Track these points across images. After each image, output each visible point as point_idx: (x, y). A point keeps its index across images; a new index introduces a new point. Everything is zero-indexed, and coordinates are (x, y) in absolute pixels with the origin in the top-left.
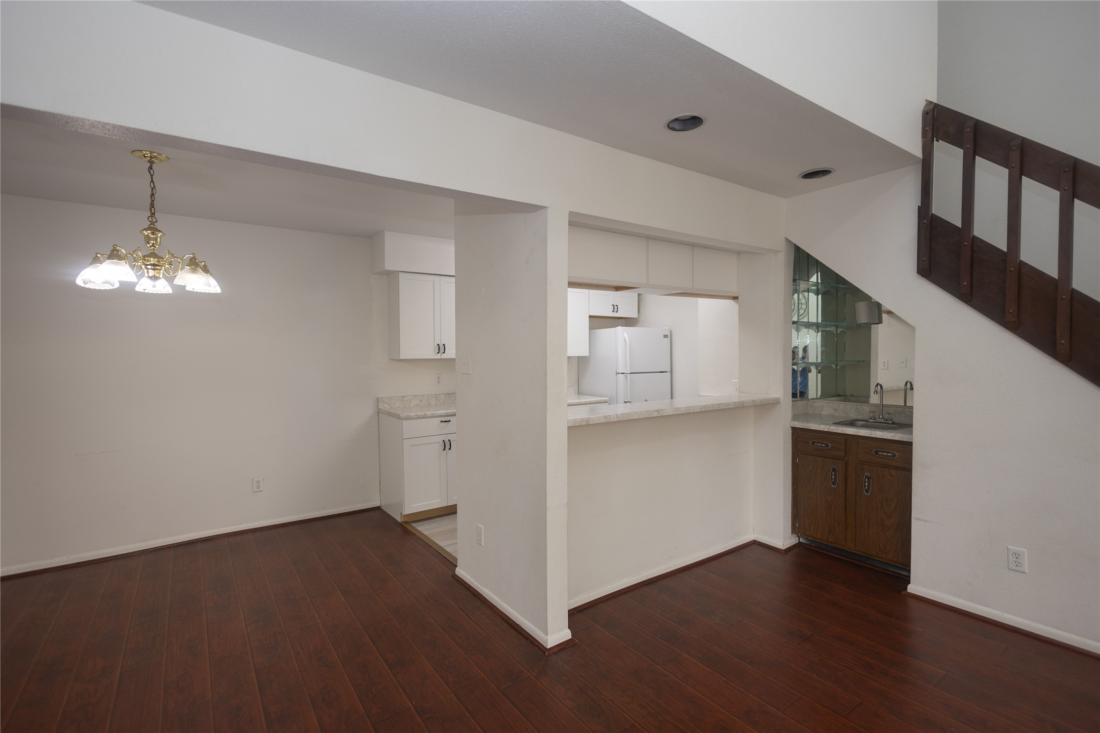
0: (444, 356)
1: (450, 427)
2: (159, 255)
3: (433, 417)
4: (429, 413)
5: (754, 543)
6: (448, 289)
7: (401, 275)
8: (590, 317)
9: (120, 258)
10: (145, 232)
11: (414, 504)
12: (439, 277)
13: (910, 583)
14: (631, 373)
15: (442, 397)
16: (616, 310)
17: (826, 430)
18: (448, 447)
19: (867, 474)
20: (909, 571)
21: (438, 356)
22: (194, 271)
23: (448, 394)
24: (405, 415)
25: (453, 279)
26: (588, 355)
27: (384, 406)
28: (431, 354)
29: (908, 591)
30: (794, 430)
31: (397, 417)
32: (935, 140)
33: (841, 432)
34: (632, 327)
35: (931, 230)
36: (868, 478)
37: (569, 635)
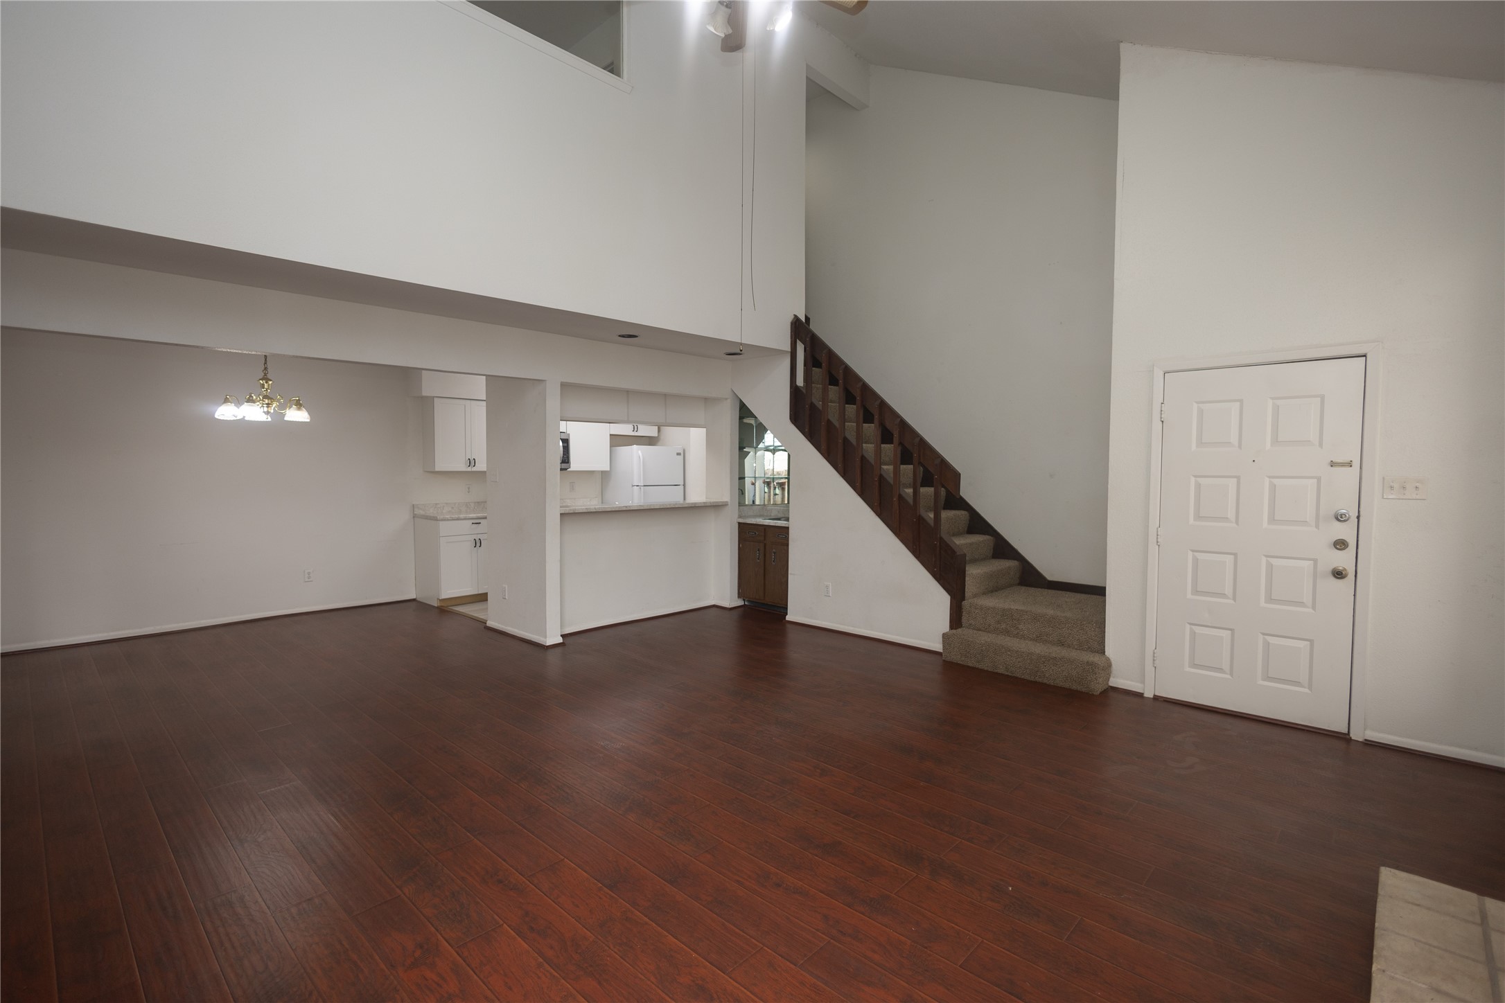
0: (474, 469)
1: (479, 529)
2: (271, 396)
3: (465, 519)
4: (462, 516)
5: (714, 606)
6: (479, 413)
7: (435, 399)
8: (611, 435)
9: (254, 402)
10: (261, 381)
11: (450, 589)
12: (469, 401)
13: (787, 614)
14: (645, 486)
15: (472, 505)
16: (636, 430)
17: (754, 523)
18: (478, 544)
19: (774, 550)
20: (787, 607)
21: (469, 469)
22: (299, 409)
23: (478, 502)
24: (442, 517)
25: (485, 402)
26: (609, 470)
27: (417, 512)
28: (462, 467)
29: (786, 619)
30: (739, 523)
31: (435, 519)
32: (798, 341)
33: (761, 523)
34: (649, 445)
35: (797, 395)
36: (775, 553)
37: (560, 640)
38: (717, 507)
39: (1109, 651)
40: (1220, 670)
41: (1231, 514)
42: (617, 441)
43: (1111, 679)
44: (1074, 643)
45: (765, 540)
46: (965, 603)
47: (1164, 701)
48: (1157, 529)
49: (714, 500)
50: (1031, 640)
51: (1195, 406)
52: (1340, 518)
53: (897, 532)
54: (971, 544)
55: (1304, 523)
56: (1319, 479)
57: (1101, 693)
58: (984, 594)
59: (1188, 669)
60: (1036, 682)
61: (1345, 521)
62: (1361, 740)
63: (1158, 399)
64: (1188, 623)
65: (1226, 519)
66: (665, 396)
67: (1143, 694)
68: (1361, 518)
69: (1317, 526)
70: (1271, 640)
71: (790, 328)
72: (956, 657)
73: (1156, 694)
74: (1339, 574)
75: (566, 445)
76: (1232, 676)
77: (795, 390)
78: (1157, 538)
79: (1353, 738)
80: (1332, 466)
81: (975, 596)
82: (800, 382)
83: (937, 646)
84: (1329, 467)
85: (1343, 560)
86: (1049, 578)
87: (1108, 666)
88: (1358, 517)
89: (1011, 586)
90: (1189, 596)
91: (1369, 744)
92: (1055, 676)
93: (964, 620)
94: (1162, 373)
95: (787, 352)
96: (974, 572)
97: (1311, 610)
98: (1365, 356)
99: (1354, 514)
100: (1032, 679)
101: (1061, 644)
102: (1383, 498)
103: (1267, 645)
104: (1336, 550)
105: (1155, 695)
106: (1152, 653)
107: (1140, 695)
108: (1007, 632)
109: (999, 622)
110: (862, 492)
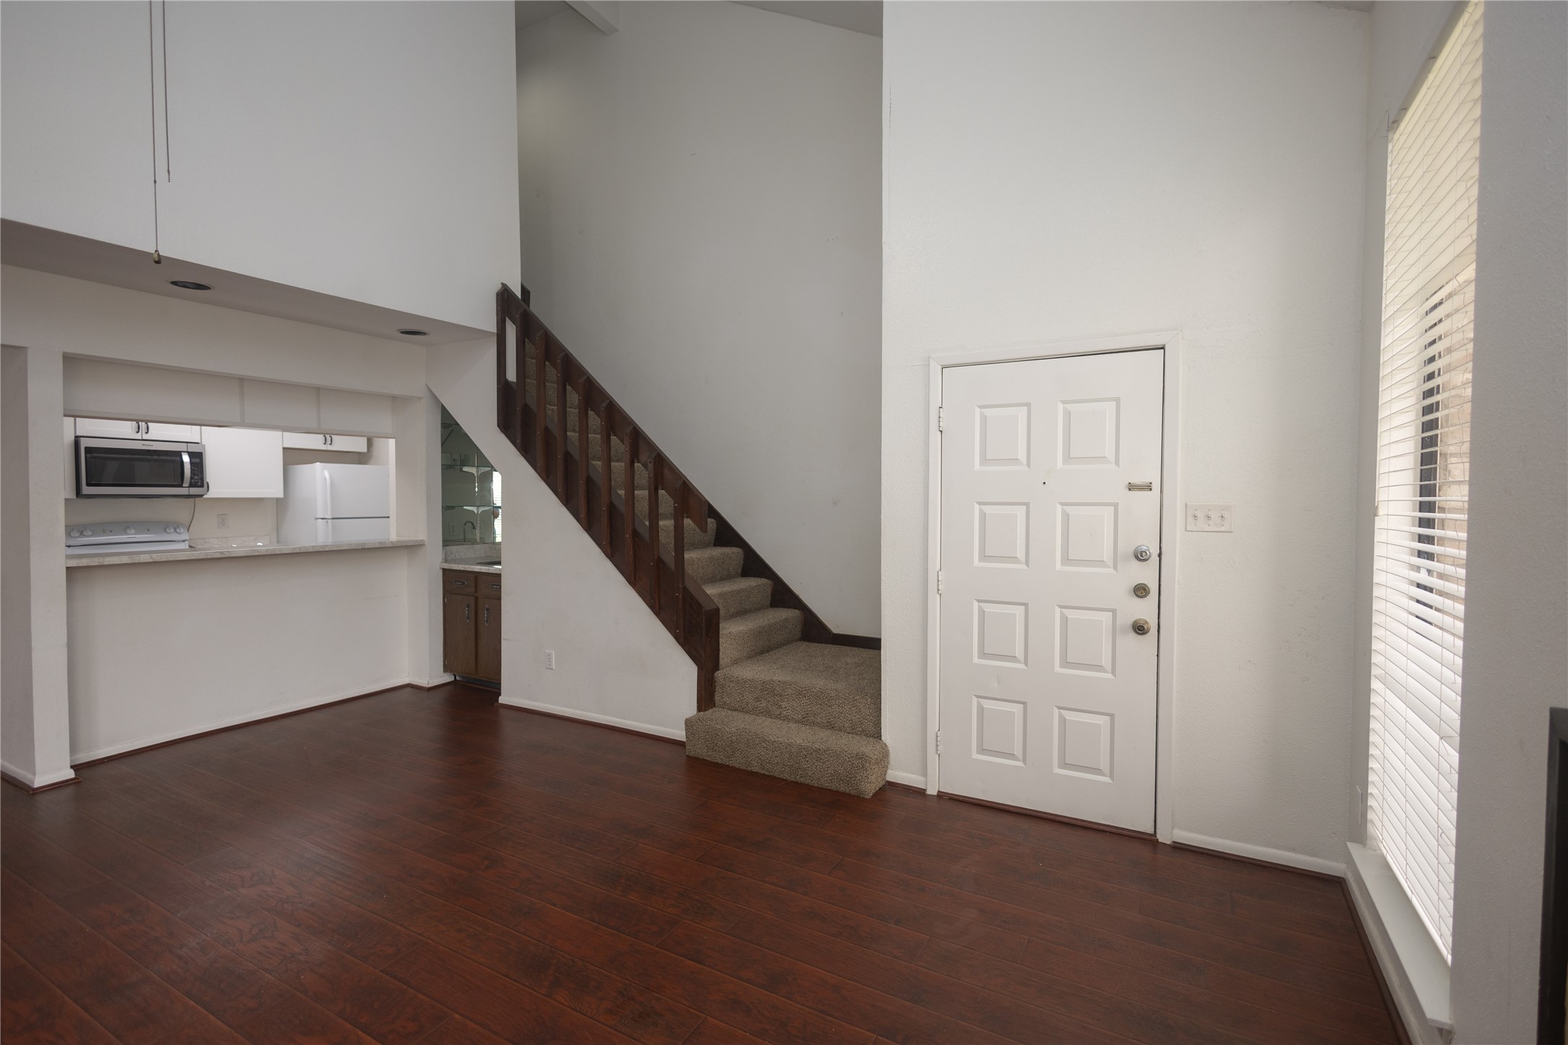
5: (408, 686)
8: (284, 448)
13: (500, 695)
14: (333, 519)
16: (329, 441)
17: (462, 569)
19: (487, 606)
20: (500, 689)
26: (283, 497)
29: (500, 702)
30: (444, 570)
32: (507, 319)
33: (471, 570)
34: (359, 464)
35: (506, 393)
36: (488, 610)
37: (71, 774)
38: (410, 548)
39: (886, 736)
40: (1011, 756)
41: (1020, 554)
42: (293, 457)
43: (889, 772)
44: (847, 725)
45: (476, 591)
46: (718, 674)
47: (950, 799)
48: (938, 572)
49: (407, 539)
50: (797, 722)
51: (978, 410)
52: (1140, 556)
53: (633, 580)
54: (738, 592)
55: (1101, 563)
56: (1116, 506)
57: (874, 795)
58: (749, 657)
59: (975, 756)
60: (797, 783)
61: (1145, 560)
62: (1168, 843)
63: (935, 402)
64: (976, 696)
65: (1014, 559)
66: (318, 390)
67: (925, 790)
68: (1163, 557)
69: (1115, 568)
70: (1069, 715)
71: (495, 301)
72: (700, 751)
73: (940, 790)
74: (1140, 629)
75: (198, 460)
76: (1025, 763)
77: (504, 387)
78: (938, 585)
79: (1160, 841)
80: (1130, 490)
81: (736, 662)
82: (511, 375)
83: (679, 734)
84: (1127, 490)
85: (1144, 610)
86: (835, 630)
87: (885, 753)
88: (1160, 555)
89: (787, 642)
90: (976, 660)
91: (1178, 848)
92: (819, 775)
93: (717, 697)
94: (940, 368)
95: (494, 333)
96: (732, 632)
97: (1110, 676)
98: (1163, 348)
99: (1155, 552)
100: (792, 779)
101: (831, 726)
102: (1186, 530)
103: (1063, 721)
104: (1136, 597)
105: (939, 792)
106: (935, 737)
107: (921, 793)
108: (768, 713)
109: (758, 699)
110: (589, 525)
